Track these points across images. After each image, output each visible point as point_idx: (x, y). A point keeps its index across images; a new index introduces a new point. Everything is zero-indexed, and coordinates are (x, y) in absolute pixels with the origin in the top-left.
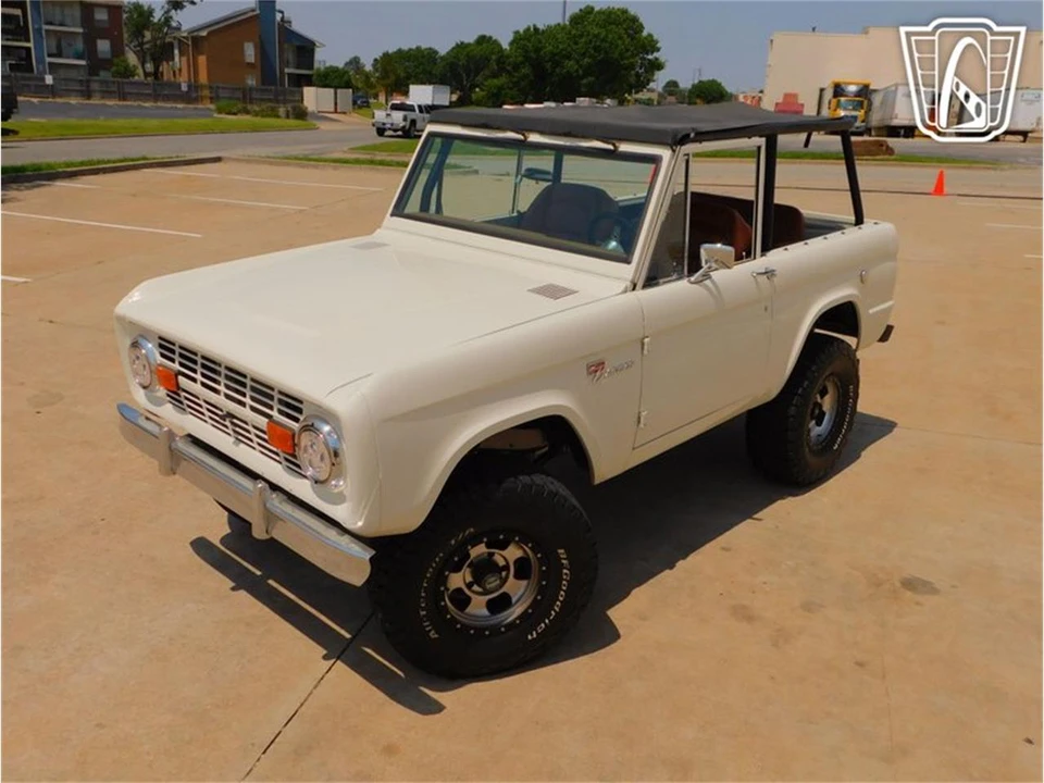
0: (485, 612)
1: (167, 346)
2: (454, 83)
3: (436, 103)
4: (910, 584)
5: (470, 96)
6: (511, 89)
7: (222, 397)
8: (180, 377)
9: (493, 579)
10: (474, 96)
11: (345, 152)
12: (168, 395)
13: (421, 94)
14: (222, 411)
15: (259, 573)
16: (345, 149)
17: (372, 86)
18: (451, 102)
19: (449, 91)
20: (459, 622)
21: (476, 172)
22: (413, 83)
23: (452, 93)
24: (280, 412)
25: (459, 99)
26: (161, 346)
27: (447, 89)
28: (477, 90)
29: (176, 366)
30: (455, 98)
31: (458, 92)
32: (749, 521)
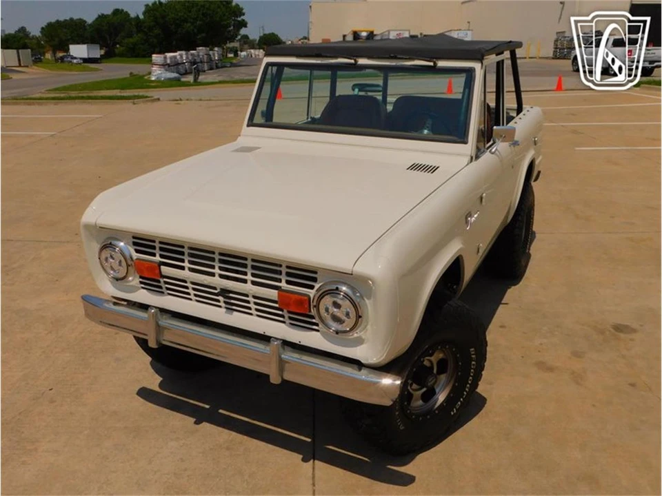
0: (420, 402)
1: (143, 243)
2: (101, 43)
3: (91, 56)
4: (618, 328)
5: (114, 51)
6: (143, 44)
7: (217, 277)
8: (162, 267)
9: (431, 379)
10: (117, 51)
11: (43, 93)
12: (141, 283)
13: (79, 51)
14: (215, 288)
15: (207, 407)
16: (43, 91)
17: (43, 47)
18: (101, 56)
19: (99, 48)
20: (414, 414)
21: (159, 99)
22: (72, 44)
23: (101, 49)
24: (288, 282)
25: (106, 53)
26: (135, 244)
27: (98, 46)
28: (118, 46)
29: (158, 258)
30: (103, 52)
31: (104, 48)
32: (501, 306)
